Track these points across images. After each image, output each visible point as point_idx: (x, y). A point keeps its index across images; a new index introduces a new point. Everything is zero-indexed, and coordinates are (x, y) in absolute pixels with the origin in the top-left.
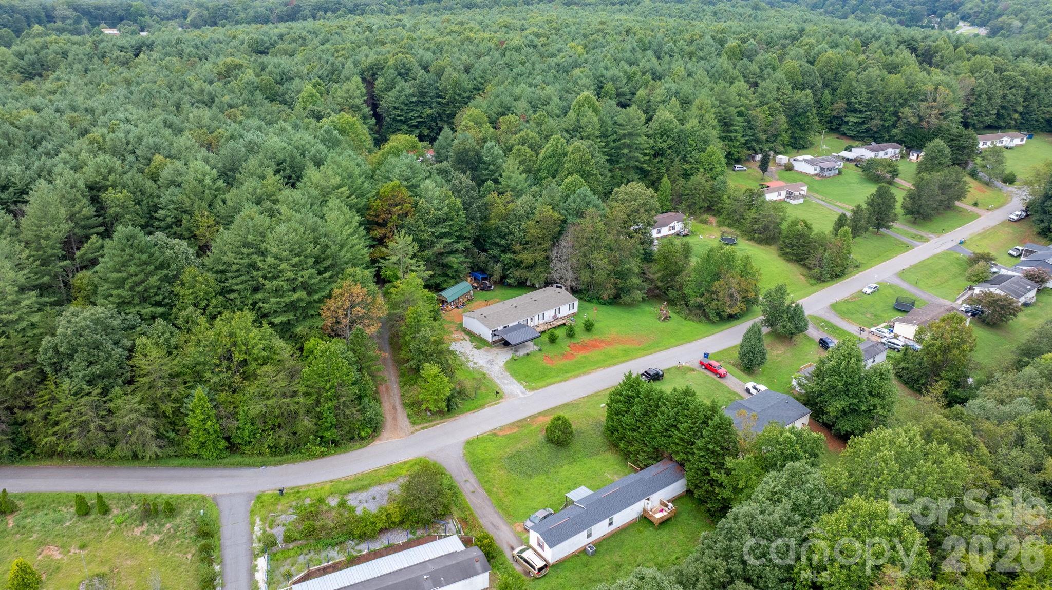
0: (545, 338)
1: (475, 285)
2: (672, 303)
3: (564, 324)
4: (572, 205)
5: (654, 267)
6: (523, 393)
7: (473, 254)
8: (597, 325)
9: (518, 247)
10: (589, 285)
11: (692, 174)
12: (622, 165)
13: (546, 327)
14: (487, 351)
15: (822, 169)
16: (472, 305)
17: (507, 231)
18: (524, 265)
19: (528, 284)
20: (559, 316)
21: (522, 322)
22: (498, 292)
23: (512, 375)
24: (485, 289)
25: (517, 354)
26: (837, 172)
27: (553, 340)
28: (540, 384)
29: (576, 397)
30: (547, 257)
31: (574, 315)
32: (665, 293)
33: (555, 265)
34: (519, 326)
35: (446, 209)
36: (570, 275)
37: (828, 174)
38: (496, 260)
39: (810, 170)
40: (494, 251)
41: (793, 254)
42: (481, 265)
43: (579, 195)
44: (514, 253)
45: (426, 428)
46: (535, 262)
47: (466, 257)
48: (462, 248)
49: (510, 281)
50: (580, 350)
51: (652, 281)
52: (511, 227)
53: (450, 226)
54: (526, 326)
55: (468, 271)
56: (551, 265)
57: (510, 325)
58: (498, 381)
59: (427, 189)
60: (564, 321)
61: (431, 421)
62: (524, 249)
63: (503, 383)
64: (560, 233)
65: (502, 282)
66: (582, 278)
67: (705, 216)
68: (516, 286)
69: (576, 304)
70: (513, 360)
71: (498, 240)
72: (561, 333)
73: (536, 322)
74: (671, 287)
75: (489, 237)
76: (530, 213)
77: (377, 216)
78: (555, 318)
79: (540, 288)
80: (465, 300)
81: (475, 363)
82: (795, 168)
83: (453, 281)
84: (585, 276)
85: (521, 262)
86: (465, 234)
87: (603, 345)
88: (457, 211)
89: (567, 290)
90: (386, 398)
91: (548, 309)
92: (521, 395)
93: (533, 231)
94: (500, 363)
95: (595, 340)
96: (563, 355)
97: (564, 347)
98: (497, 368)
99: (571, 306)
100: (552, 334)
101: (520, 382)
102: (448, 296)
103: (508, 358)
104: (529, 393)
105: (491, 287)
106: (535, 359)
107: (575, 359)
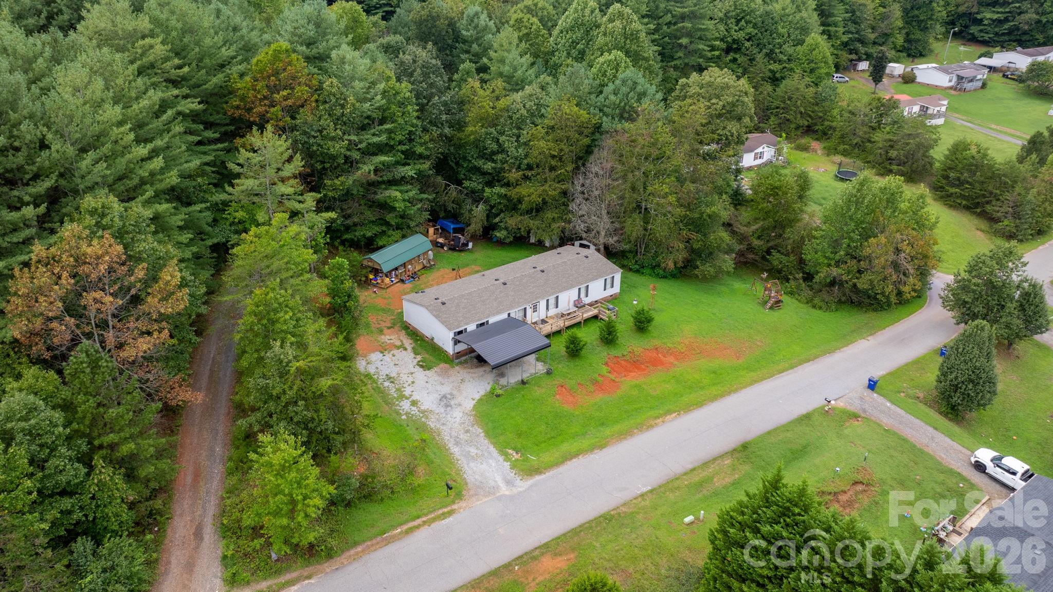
0: (559, 346)
1: (441, 240)
2: (779, 275)
3: (595, 317)
4: (612, 97)
5: (746, 214)
6: (509, 483)
7: (435, 186)
8: (659, 319)
9: (514, 175)
10: (637, 243)
11: (783, 78)
12: (678, 62)
13: (561, 324)
14: (444, 374)
15: (960, 78)
16: (430, 276)
17: (495, 147)
18: (523, 206)
19: (533, 240)
20: (587, 300)
21: (516, 314)
22: (479, 254)
23: (488, 435)
24: (457, 248)
25: (503, 381)
26: (980, 84)
27: (575, 350)
28: (547, 458)
29: (625, 496)
30: (564, 193)
31: (613, 298)
32: (764, 258)
33: (579, 207)
34: (510, 324)
35: (379, 100)
36: (603, 224)
37: (968, 86)
38: (476, 196)
39: (944, 80)
40: (473, 183)
41: (962, 197)
42: (451, 206)
43: (624, 82)
44: (508, 185)
46: (545, 202)
47: (422, 191)
48: (412, 173)
49: (500, 234)
50: (628, 370)
51: (742, 238)
52: (502, 139)
53: (390, 131)
54: (524, 322)
55: (426, 215)
56: (573, 206)
57: (492, 320)
58: (455, 450)
59: (343, 61)
60: (594, 312)
61: (278, 572)
62: (526, 178)
63: (467, 455)
64: (589, 151)
65: (486, 236)
66: (628, 230)
67: (804, 141)
68: (510, 244)
69: (618, 277)
70: (493, 396)
71: (480, 163)
72: (589, 335)
73: (542, 313)
74: (775, 247)
75: (465, 158)
76: (536, 114)
77: (249, 110)
78: (579, 305)
79: (553, 247)
80: (418, 267)
81: (414, 403)
82: (918, 80)
83: (398, 234)
84: (634, 226)
85: (520, 201)
86: (419, 150)
87: (671, 359)
88: (401, 104)
89: (598, 250)
90: (186, 504)
91: (566, 288)
92: (504, 490)
93: (542, 143)
94: (467, 403)
95: (656, 348)
96: (594, 383)
97: (597, 365)
98: (459, 414)
99: (609, 282)
100: (575, 340)
101: (504, 453)
102: (383, 260)
103: (483, 391)
104: (521, 484)
105: (467, 244)
106: (538, 392)
107: (619, 392)
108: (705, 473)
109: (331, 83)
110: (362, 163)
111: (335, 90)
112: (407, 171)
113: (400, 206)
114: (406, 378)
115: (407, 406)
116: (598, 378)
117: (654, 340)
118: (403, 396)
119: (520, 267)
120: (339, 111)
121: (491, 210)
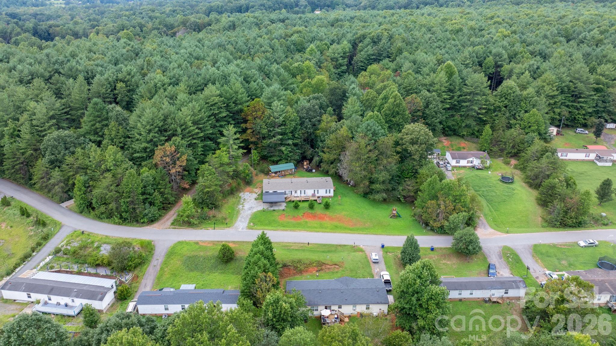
1: (305, 167)
8: (336, 207)
13: (302, 199)
14: (257, 203)
16: (289, 177)
23: (251, 218)
25: (269, 209)
27: (296, 207)
28: (259, 228)
31: (325, 197)
34: (284, 194)
40: (318, 150)
50: (309, 217)
57: (278, 192)
60: (316, 199)
63: (241, 220)
67: (510, 160)
70: (263, 211)
73: (298, 193)
78: (314, 195)
94: (255, 210)
95: (326, 215)
96: (294, 217)
97: (300, 213)
98: (250, 212)
99: (328, 191)
100: (296, 203)
101: (249, 223)
102: (274, 168)
103: (262, 209)
104: (245, 230)
105: (312, 170)
106: (275, 214)
107: (299, 221)
108: (291, 244)
109: (268, 112)
110: (275, 137)
111: (268, 114)
112: (290, 142)
113: (285, 152)
114: (248, 200)
115: (241, 206)
116: (296, 216)
117: (328, 212)
118: (242, 204)
119: (304, 179)
120: (267, 121)
121: (321, 160)
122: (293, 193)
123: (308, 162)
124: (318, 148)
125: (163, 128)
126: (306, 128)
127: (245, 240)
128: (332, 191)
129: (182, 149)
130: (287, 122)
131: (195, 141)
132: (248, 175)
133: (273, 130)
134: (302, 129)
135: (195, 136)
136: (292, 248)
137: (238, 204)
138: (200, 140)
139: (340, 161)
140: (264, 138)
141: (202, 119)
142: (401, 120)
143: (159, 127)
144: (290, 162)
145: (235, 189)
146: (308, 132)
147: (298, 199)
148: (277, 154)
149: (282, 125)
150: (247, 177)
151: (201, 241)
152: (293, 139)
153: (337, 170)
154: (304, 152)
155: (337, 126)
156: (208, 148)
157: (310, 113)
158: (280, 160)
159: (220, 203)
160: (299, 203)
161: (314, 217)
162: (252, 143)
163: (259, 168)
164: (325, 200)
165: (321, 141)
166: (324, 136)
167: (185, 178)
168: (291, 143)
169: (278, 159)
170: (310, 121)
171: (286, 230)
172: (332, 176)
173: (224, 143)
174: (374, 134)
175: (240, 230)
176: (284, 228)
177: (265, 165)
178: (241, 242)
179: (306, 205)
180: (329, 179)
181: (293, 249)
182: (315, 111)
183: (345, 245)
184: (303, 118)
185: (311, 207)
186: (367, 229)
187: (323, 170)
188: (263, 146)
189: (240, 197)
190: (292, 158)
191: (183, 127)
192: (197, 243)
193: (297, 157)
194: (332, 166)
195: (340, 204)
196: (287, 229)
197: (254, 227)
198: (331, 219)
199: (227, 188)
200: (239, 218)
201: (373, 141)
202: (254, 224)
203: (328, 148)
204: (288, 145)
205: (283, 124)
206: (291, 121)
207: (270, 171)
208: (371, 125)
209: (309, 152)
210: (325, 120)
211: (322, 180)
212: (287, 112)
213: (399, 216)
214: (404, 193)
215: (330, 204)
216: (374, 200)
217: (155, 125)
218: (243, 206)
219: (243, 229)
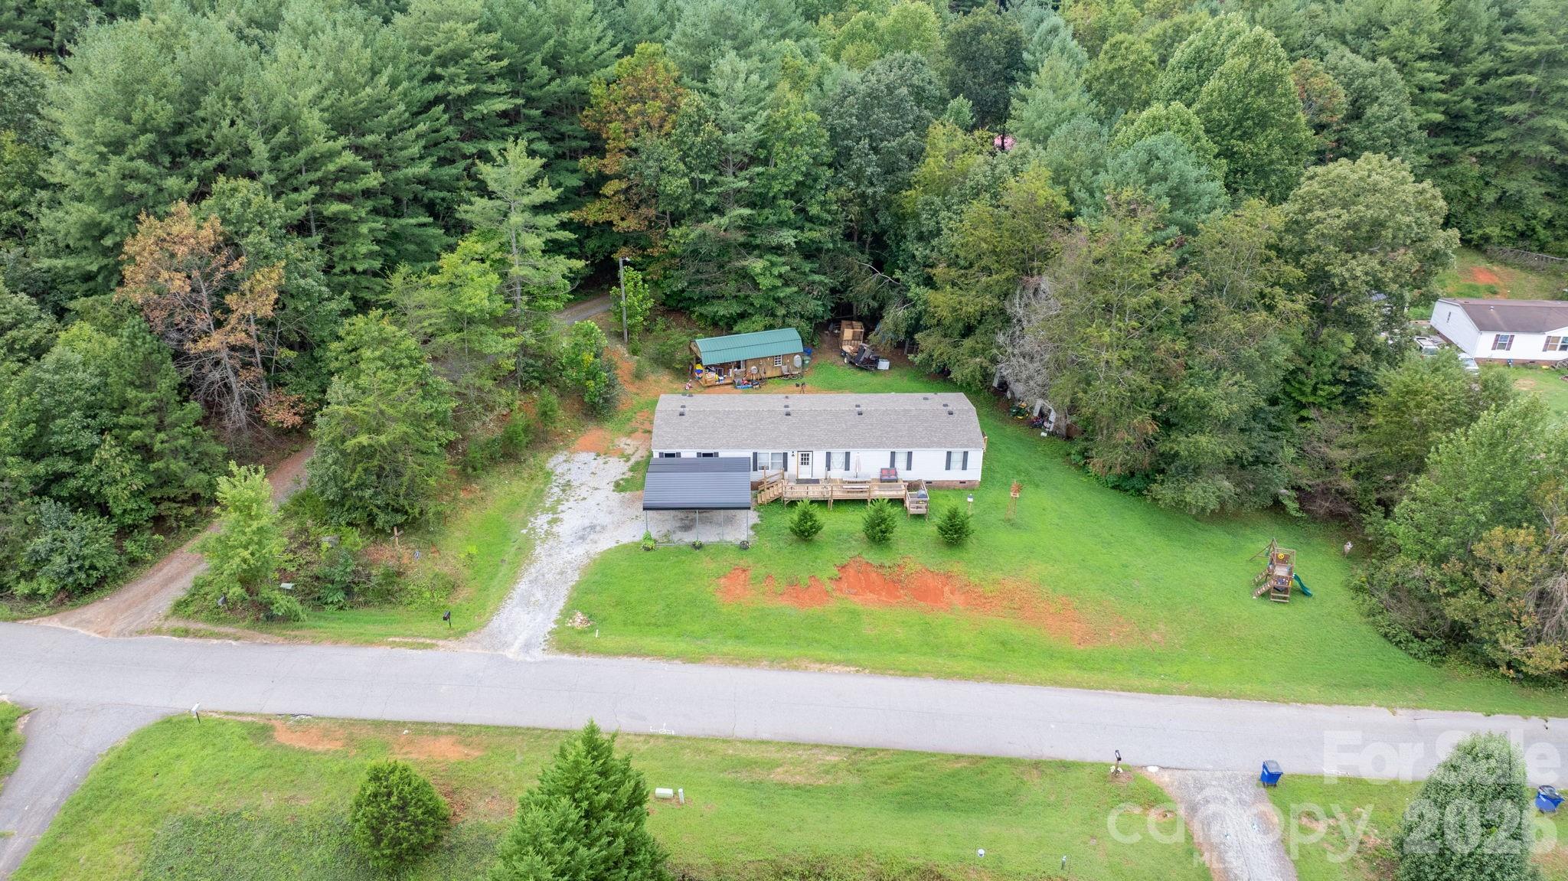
8: (999, 537)
20: (908, 475)
21: (768, 456)
23: (577, 586)
28: (611, 642)
34: (734, 465)
45: (186, 633)
50: (869, 587)
60: (900, 493)
61: (220, 621)
63: (527, 598)
69: (977, 456)
78: (888, 477)
80: (772, 373)
86: (816, 210)
94: (605, 543)
95: (948, 576)
96: (793, 584)
97: (824, 563)
98: (579, 552)
99: (957, 458)
100: (806, 516)
101: (567, 613)
102: (711, 348)
103: (639, 537)
104: (538, 655)
105: (875, 362)
106: (703, 564)
107: (816, 610)
108: (775, 755)
109: (691, 100)
110: (722, 214)
111: (691, 110)
112: (788, 237)
113: (765, 282)
114: (583, 492)
115: (542, 521)
116: (805, 580)
117: (957, 564)
118: (553, 510)
119: (845, 401)
120: (690, 138)
121: (918, 319)
122: (793, 462)
123: (859, 328)
124: (904, 270)
125: (182, 139)
126: (857, 177)
127: (524, 720)
128: (976, 458)
129: (257, 239)
130: (779, 146)
131: (335, 207)
132: (592, 375)
133: (714, 183)
134: (840, 184)
135: (340, 187)
136: (778, 775)
137: (531, 511)
138: (369, 204)
139: (1006, 320)
140: (676, 219)
141: (381, 105)
142: (1277, 151)
143: (158, 131)
144: (785, 325)
145: (523, 439)
146: (863, 195)
147: (815, 492)
148: (731, 288)
149: (753, 160)
150: (591, 383)
151: (284, 717)
152: (801, 228)
153: (994, 361)
154: (846, 285)
155: (994, 168)
156: (412, 247)
157: (879, 114)
158: (743, 316)
159: (432, 507)
160: (821, 515)
161: (892, 585)
162: (627, 239)
163: (651, 347)
164: (945, 505)
165: (921, 237)
166: (936, 213)
167: (288, 376)
168: (791, 241)
169: (735, 309)
170: (876, 150)
171: (750, 661)
172: (966, 388)
173: (485, 225)
174: (1180, 197)
175: (510, 654)
176: (742, 648)
177: (677, 335)
178: (499, 729)
179: (855, 521)
180: (960, 402)
181: (783, 786)
182: (897, 108)
183: (1065, 766)
184: (847, 133)
185: (879, 534)
186: (1159, 661)
187: (927, 363)
188: (673, 255)
189: (548, 475)
190: (794, 308)
191: (281, 136)
192: (261, 731)
193: (814, 306)
194: (968, 343)
195: (1011, 524)
196: (757, 650)
197: (585, 640)
198: (977, 600)
199: (486, 429)
200: (522, 586)
201: (1174, 229)
202: (591, 617)
203: (953, 263)
204: (778, 249)
205: (759, 155)
206: (792, 142)
207: (699, 361)
208: (1166, 154)
209: (867, 284)
210: (941, 144)
211: (925, 406)
212: (776, 106)
213: (1304, 592)
214: (1306, 476)
215: (972, 524)
216: (1179, 508)
217: (137, 116)
218: (554, 521)
219: (527, 647)
